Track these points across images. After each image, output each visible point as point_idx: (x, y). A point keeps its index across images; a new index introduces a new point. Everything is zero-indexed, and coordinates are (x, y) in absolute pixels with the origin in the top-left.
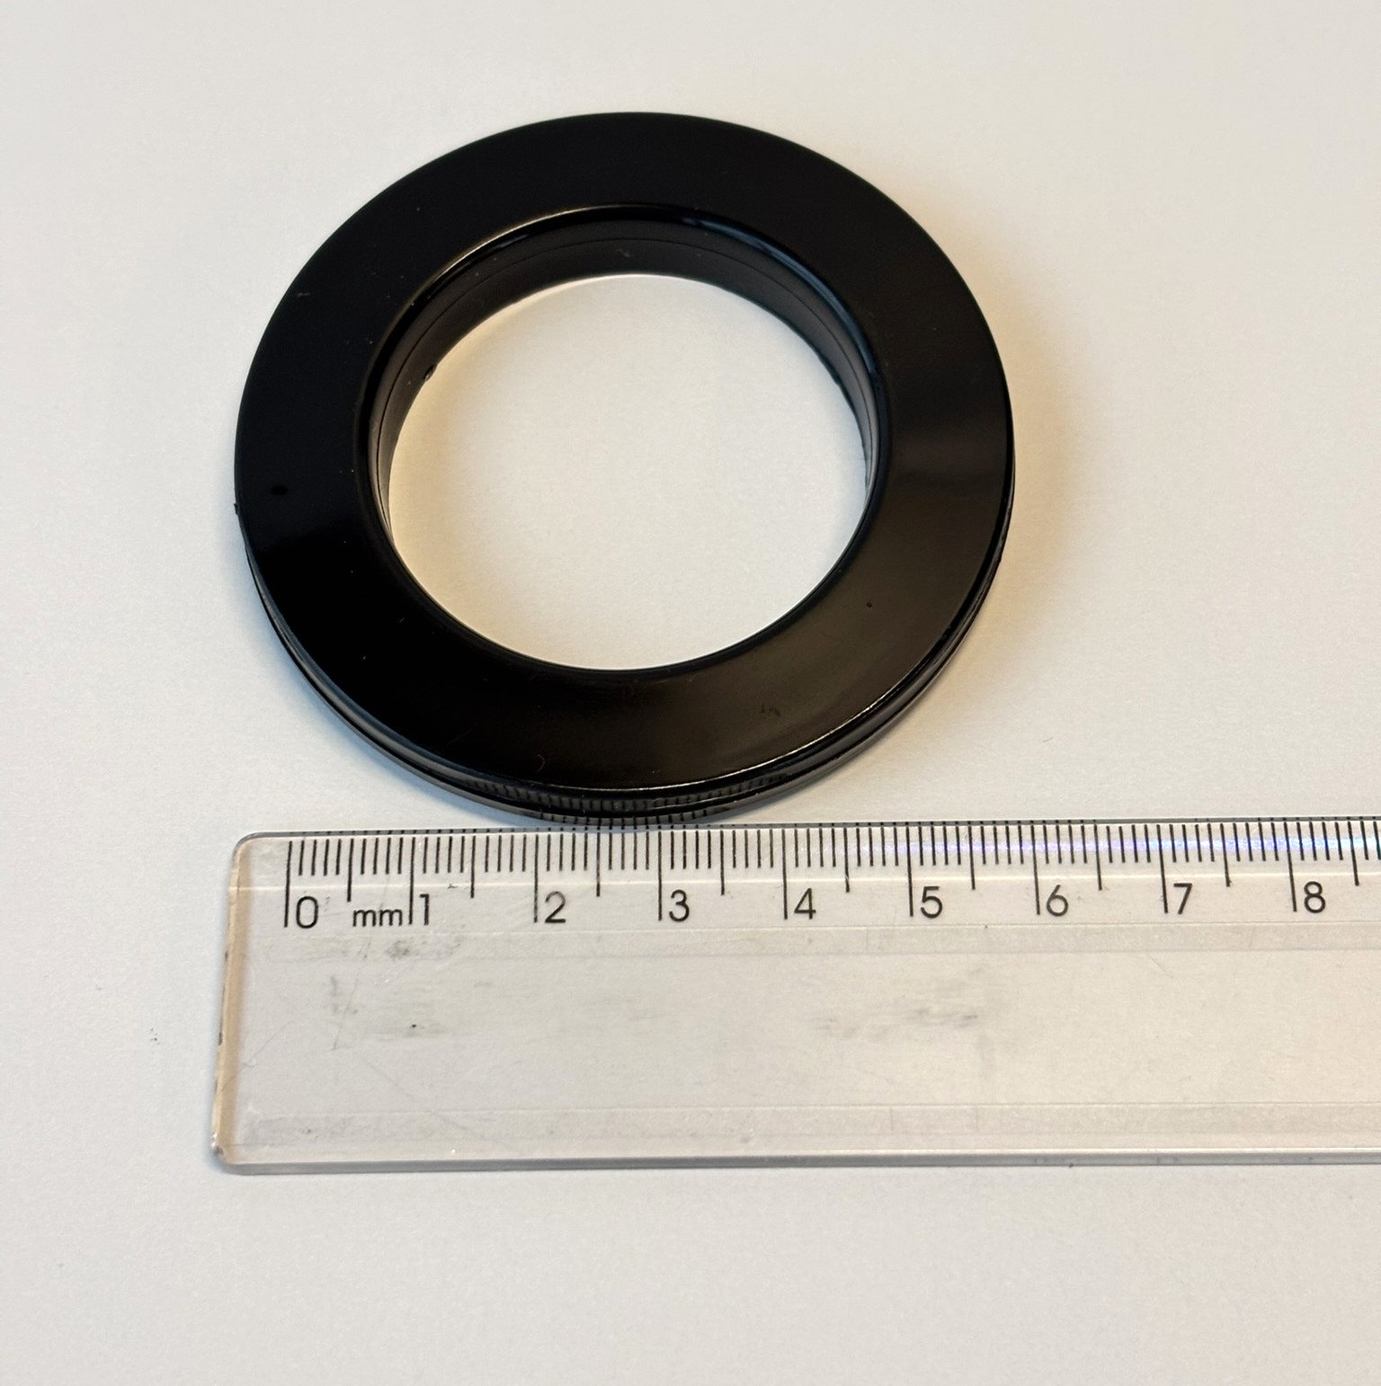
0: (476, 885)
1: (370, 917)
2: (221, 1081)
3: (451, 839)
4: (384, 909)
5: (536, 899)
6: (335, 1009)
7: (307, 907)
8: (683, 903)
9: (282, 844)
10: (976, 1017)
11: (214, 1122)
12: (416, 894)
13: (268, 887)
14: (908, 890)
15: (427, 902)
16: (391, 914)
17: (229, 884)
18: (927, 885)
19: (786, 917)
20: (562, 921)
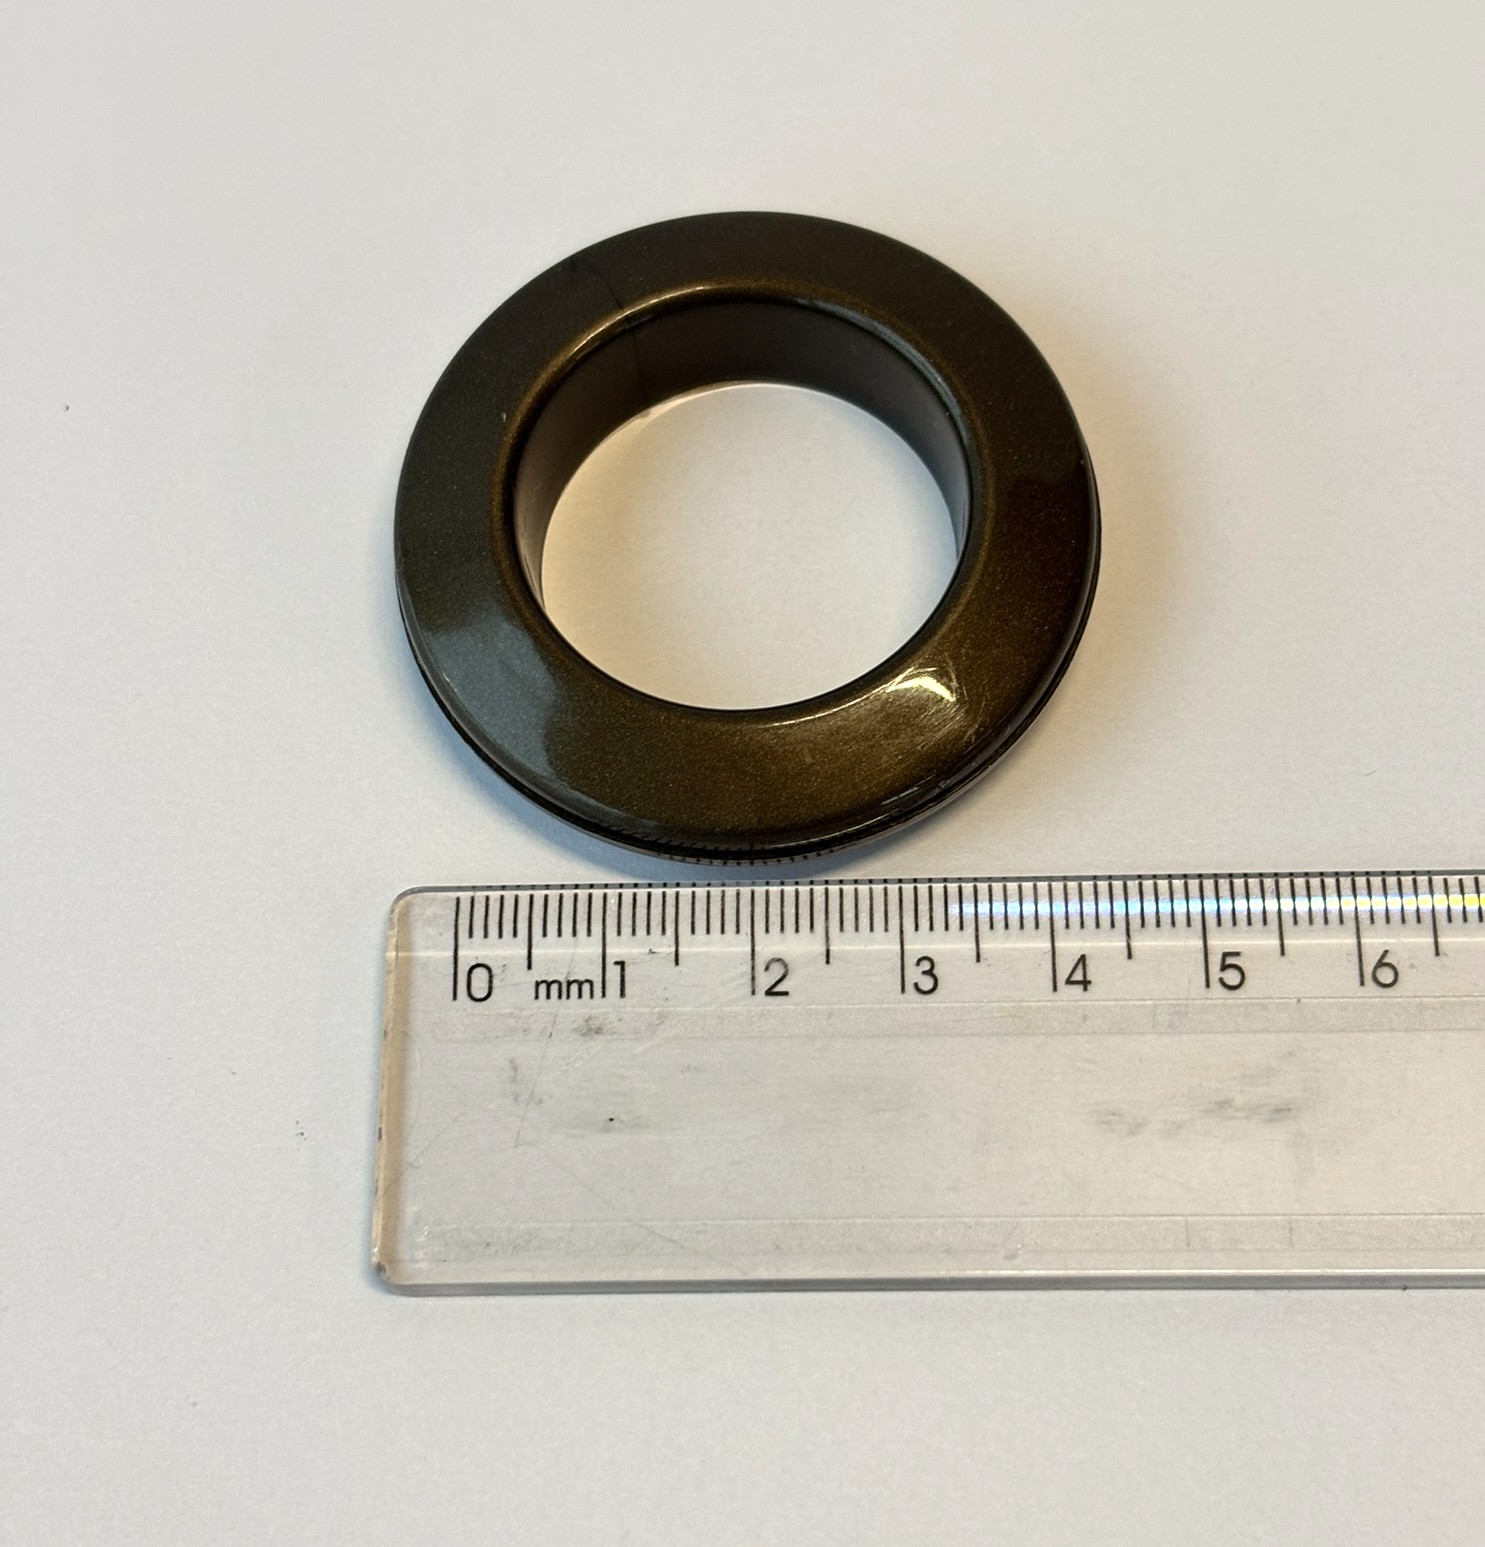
0: (681, 949)
1: (554, 988)
2: (381, 1184)
3: (649, 895)
4: (572, 979)
5: (753, 968)
6: (516, 1098)
7: (480, 975)
8: (930, 973)
9: (448, 899)
10: (1289, 1110)
11: (374, 1235)
12: (610, 961)
13: (432, 951)
14: (1202, 956)
15: (623, 969)
16: (580, 984)
17: (385, 949)
18: (1227, 950)
19: (1055, 989)
20: (785, 994)
